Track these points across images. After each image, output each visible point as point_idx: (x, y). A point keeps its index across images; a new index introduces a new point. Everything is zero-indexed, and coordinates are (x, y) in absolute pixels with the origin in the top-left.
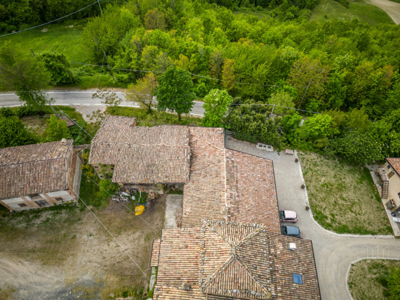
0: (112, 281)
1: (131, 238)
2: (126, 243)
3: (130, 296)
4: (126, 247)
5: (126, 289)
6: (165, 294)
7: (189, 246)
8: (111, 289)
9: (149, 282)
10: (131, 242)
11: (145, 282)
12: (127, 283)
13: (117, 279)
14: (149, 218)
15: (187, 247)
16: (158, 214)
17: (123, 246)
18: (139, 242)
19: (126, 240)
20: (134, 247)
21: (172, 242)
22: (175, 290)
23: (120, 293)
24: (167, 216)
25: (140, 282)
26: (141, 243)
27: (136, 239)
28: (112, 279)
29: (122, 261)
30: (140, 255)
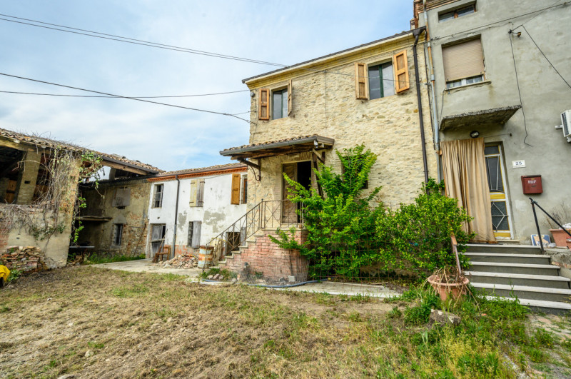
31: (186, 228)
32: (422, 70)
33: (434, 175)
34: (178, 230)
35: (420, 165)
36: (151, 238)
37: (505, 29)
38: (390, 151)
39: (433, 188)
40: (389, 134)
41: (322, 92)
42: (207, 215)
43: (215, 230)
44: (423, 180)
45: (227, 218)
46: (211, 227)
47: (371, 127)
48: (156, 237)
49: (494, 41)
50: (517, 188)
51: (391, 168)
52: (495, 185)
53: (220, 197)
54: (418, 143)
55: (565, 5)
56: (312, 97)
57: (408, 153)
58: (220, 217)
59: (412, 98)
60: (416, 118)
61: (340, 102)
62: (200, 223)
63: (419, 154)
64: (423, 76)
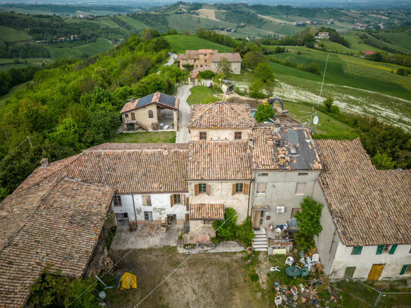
0: (241, 299)
1: (174, 288)
2: (183, 293)
3: (255, 271)
4: (190, 291)
5: (248, 278)
6: (260, 159)
7: (208, 153)
8: (251, 299)
9: (235, 253)
10: (180, 286)
11: (235, 258)
12: (240, 279)
13: (237, 294)
14: (144, 268)
15: (210, 155)
16: (140, 257)
17: (187, 296)
18: (181, 275)
19: (178, 294)
20: (189, 280)
21: (204, 169)
22: (255, 150)
23: (254, 284)
24: (145, 246)
25: (235, 264)
26: (183, 272)
27: (177, 280)
28: (238, 301)
29: (211, 292)
30: (201, 270)
31: (142, 214)
32: (251, 188)
33: (250, 215)
34: (137, 215)
35: (247, 212)
36: (117, 218)
37: (272, 184)
38: (240, 208)
39: (249, 218)
40: (240, 204)
41: (220, 188)
42: (155, 209)
43: (161, 214)
44: (246, 216)
45: (167, 210)
46: (158, 213)
47: (235, 202)
48: (119, 217)
49: (270, 186)
50: (266, 218)
51: (239, 212)
52: (262, 215)
53: (162, 202)
54: (247, 207)
55: (285, 182)
56: (216, 188)
57: (244, 209)
58: (162, 209)
59: (248, 196)
60: (247, 201)
61: (226, 193)
62: (151, 212)
63: (247, 210)
64: (251, 190)
